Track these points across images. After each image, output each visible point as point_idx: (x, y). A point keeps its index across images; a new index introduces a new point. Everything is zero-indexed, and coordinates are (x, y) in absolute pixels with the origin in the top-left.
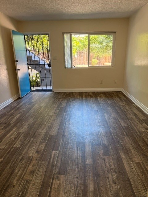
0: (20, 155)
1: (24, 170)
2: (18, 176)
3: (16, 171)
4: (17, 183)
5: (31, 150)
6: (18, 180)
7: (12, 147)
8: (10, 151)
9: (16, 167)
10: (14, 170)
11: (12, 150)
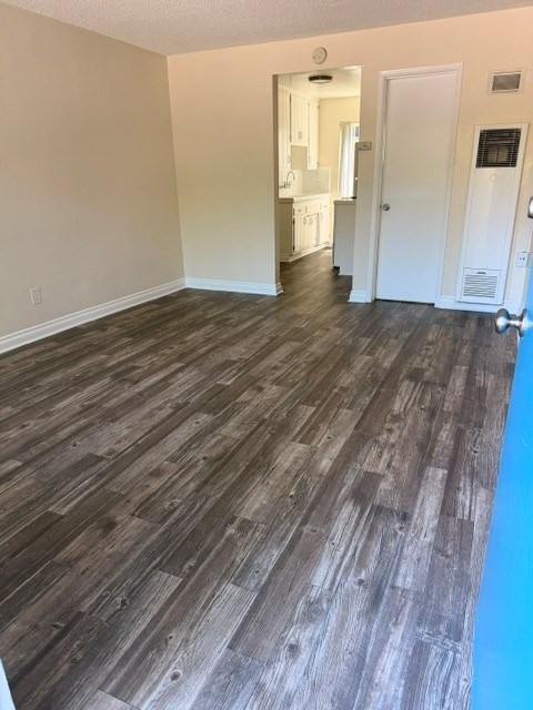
0: (168, 530)
1: (174, 483)
2: (192, 474)
3: (192, 486)
4: (197, 462)
5: (127, 540)
6: (194, 466)
7: (188, 577)
8: (201, 560)
9: (190, 495)
10: (198, 490)
11: (191, 563)
